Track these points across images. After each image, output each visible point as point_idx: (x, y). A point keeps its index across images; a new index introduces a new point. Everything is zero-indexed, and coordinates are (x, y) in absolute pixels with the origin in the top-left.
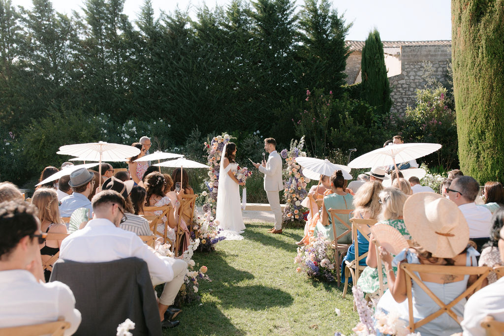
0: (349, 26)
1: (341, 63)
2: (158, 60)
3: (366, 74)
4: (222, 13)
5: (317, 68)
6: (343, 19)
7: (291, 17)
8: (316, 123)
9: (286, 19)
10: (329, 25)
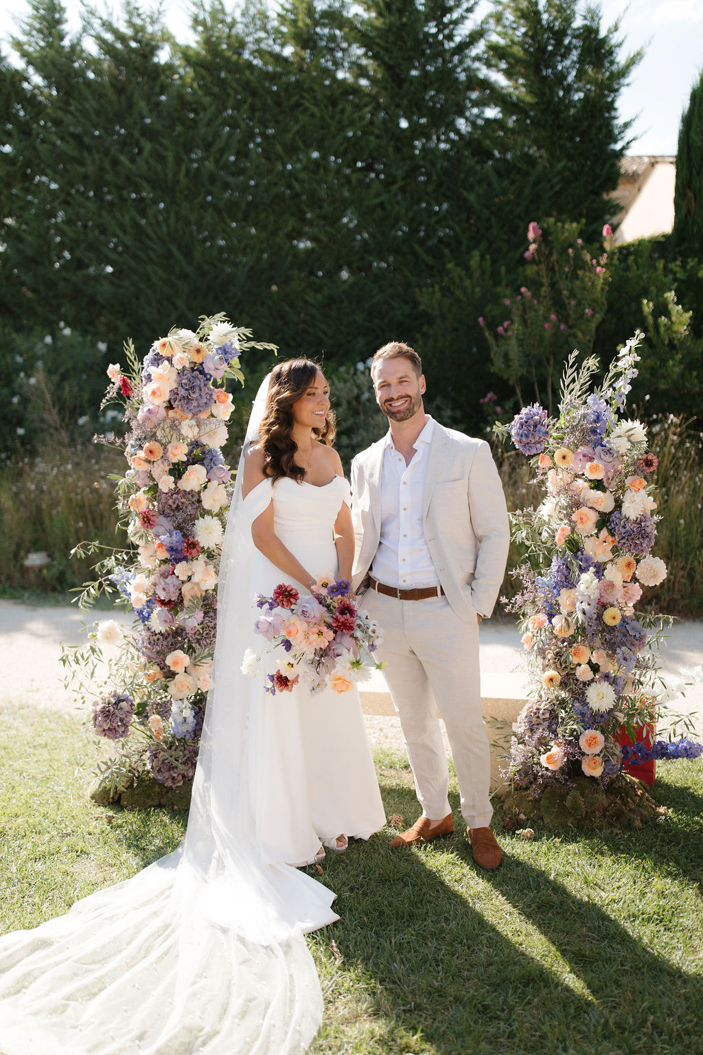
0: (632, 62)
1: (605, 170)
2: (75, 154)
3: (690, 194)
4: (264, 16)
5: (536, 183)
6: (615, 39)
7: (462, 32)
8: (557, 334)
9: (450, 37)
10: (575, 55)
